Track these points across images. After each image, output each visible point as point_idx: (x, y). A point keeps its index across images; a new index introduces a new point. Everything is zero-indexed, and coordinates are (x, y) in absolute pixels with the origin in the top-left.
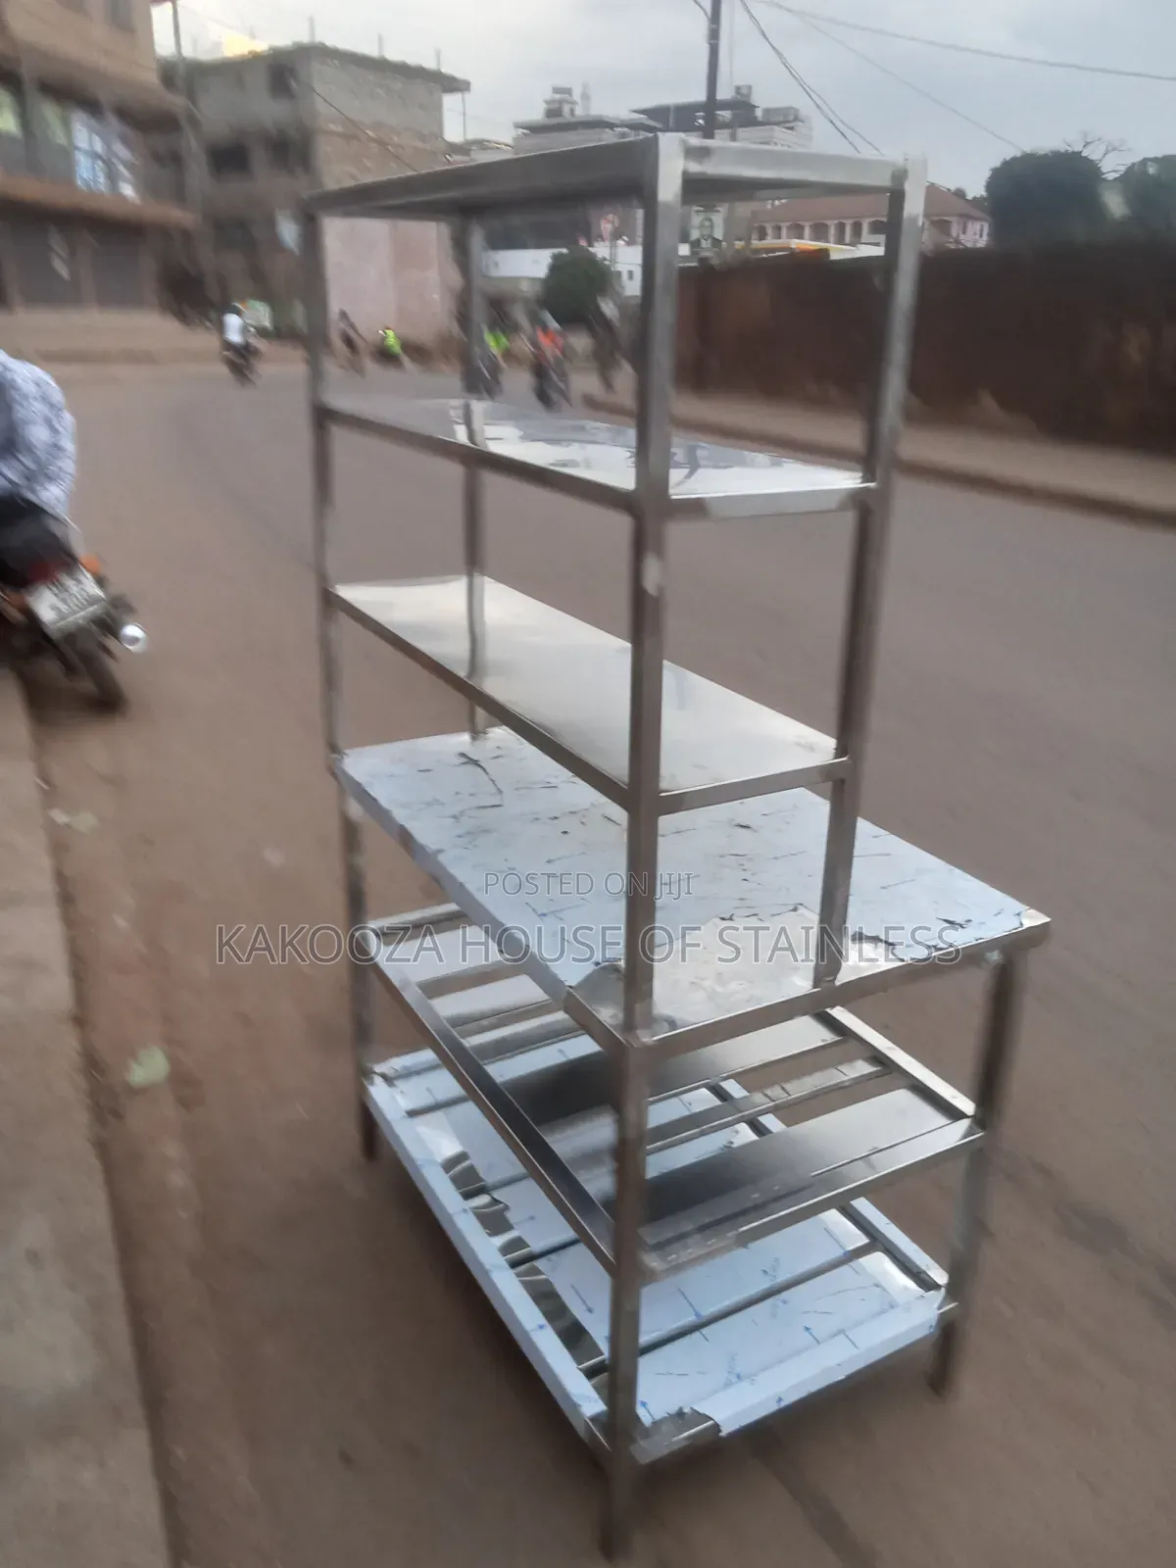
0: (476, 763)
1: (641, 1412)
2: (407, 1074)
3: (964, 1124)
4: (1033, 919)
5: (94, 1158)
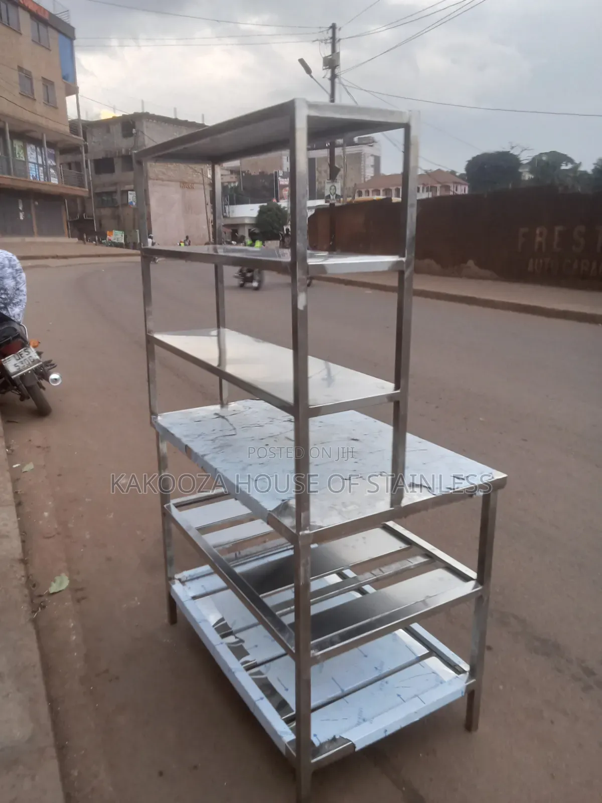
0: (223, 417)
1: (313, 739)
2: (193, 579)
3: (472, 583)
4: (499, 475)
5: (30, 628)
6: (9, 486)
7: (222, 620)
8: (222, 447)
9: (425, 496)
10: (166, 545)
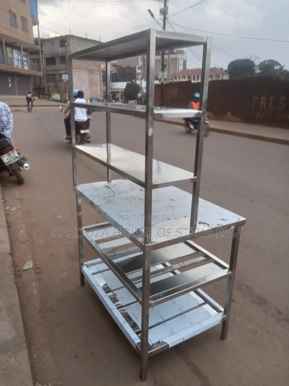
0: (109, 187)
1: (149, 342)
2: (92, 265)
3: (227, 270)
4: (242, 219)
5: (15, 286)
6: (4, 218)
7: (106, 284)
8: (108, 202)
9: (206, 228)
10: (80, 248)
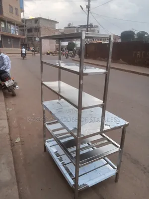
0: (59, 103)
1: (79, 184)
2: (50, 141)
3: (119, 148)
4: (127, 123)
5: (11, 151)
7: (57, 152)
8: (59, 112)
9: (109, 128)
10: (44, 132)
